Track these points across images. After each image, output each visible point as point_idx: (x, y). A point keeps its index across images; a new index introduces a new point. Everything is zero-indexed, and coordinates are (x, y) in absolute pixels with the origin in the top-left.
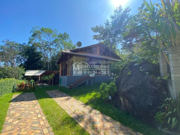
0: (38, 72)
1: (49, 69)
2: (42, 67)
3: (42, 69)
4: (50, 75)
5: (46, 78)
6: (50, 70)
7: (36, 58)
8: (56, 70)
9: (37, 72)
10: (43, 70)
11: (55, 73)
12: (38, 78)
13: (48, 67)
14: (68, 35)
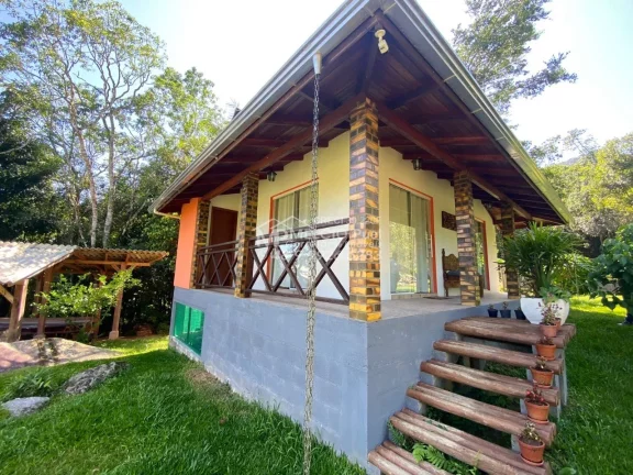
0: (15, 259)
1: (99, 238)
2: (54, 228)
3: (53, 236)
4: (102, 279)
5: (79, 298)
6: (99, 244)
7: (20, 170)
8: (138, 246)
9: (10, 255)
10: (58, 241)
11: (134, 265)
12: (10, 298)
13: (87, 229)
14: (207, 83)
